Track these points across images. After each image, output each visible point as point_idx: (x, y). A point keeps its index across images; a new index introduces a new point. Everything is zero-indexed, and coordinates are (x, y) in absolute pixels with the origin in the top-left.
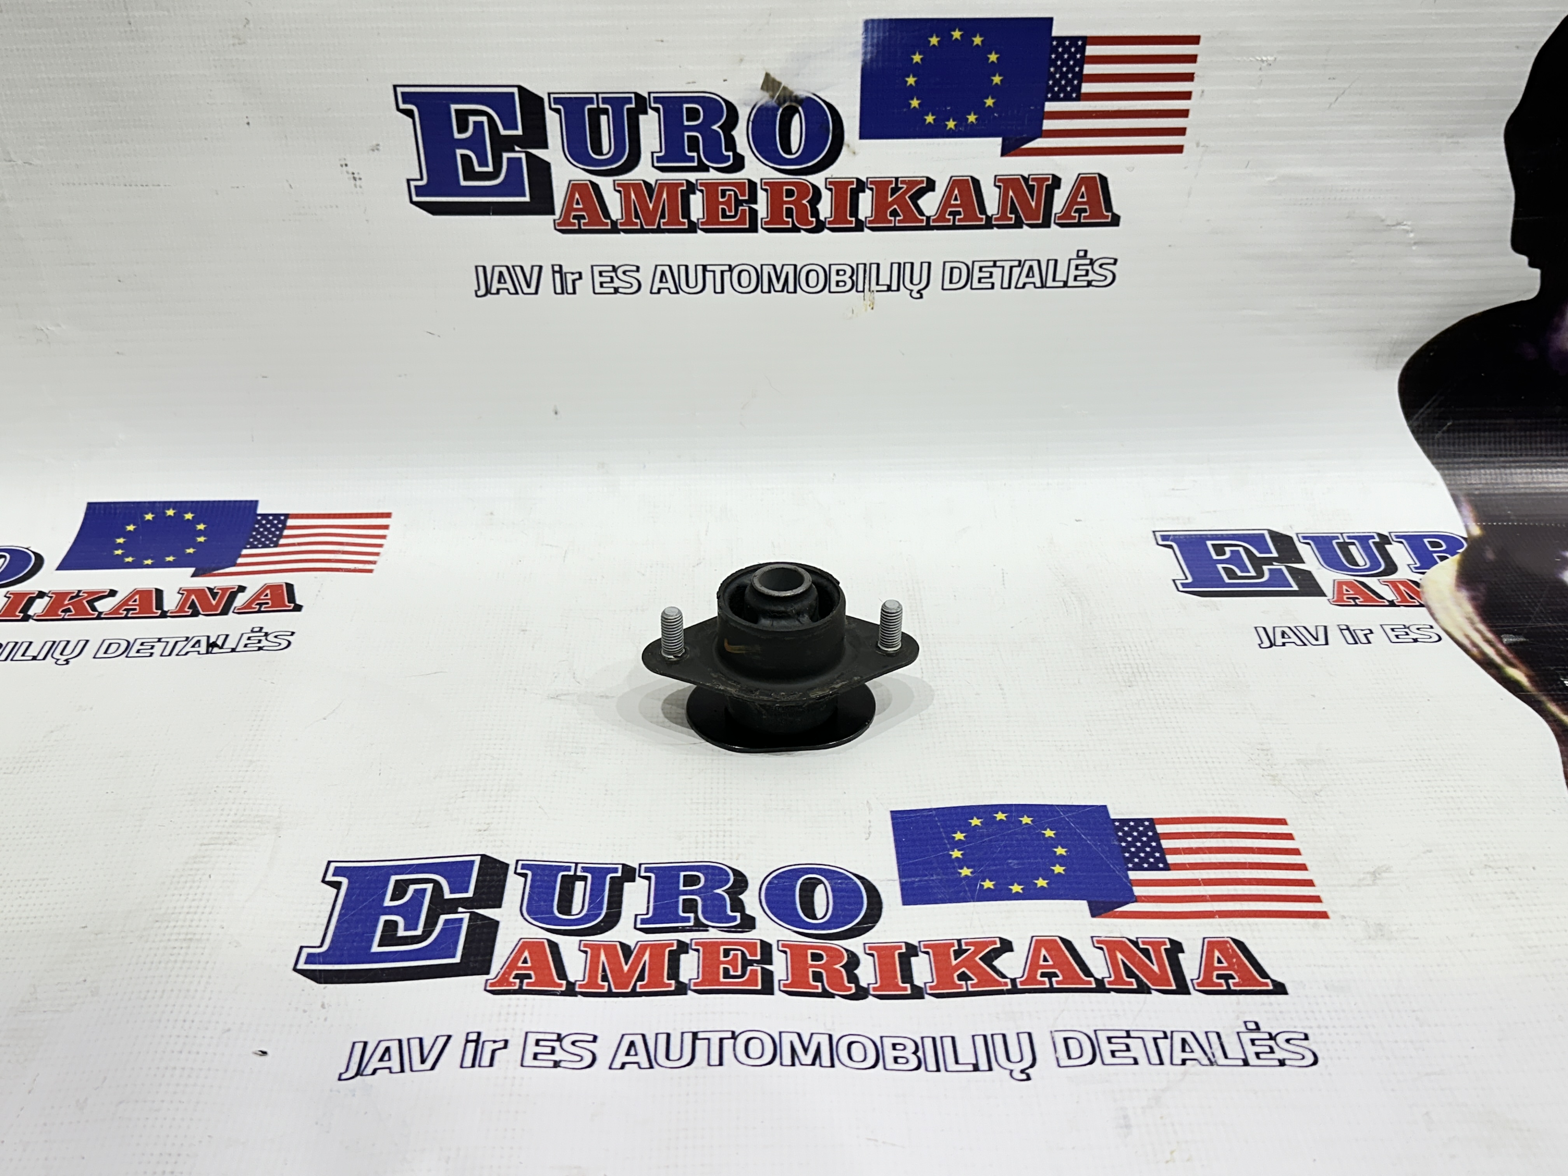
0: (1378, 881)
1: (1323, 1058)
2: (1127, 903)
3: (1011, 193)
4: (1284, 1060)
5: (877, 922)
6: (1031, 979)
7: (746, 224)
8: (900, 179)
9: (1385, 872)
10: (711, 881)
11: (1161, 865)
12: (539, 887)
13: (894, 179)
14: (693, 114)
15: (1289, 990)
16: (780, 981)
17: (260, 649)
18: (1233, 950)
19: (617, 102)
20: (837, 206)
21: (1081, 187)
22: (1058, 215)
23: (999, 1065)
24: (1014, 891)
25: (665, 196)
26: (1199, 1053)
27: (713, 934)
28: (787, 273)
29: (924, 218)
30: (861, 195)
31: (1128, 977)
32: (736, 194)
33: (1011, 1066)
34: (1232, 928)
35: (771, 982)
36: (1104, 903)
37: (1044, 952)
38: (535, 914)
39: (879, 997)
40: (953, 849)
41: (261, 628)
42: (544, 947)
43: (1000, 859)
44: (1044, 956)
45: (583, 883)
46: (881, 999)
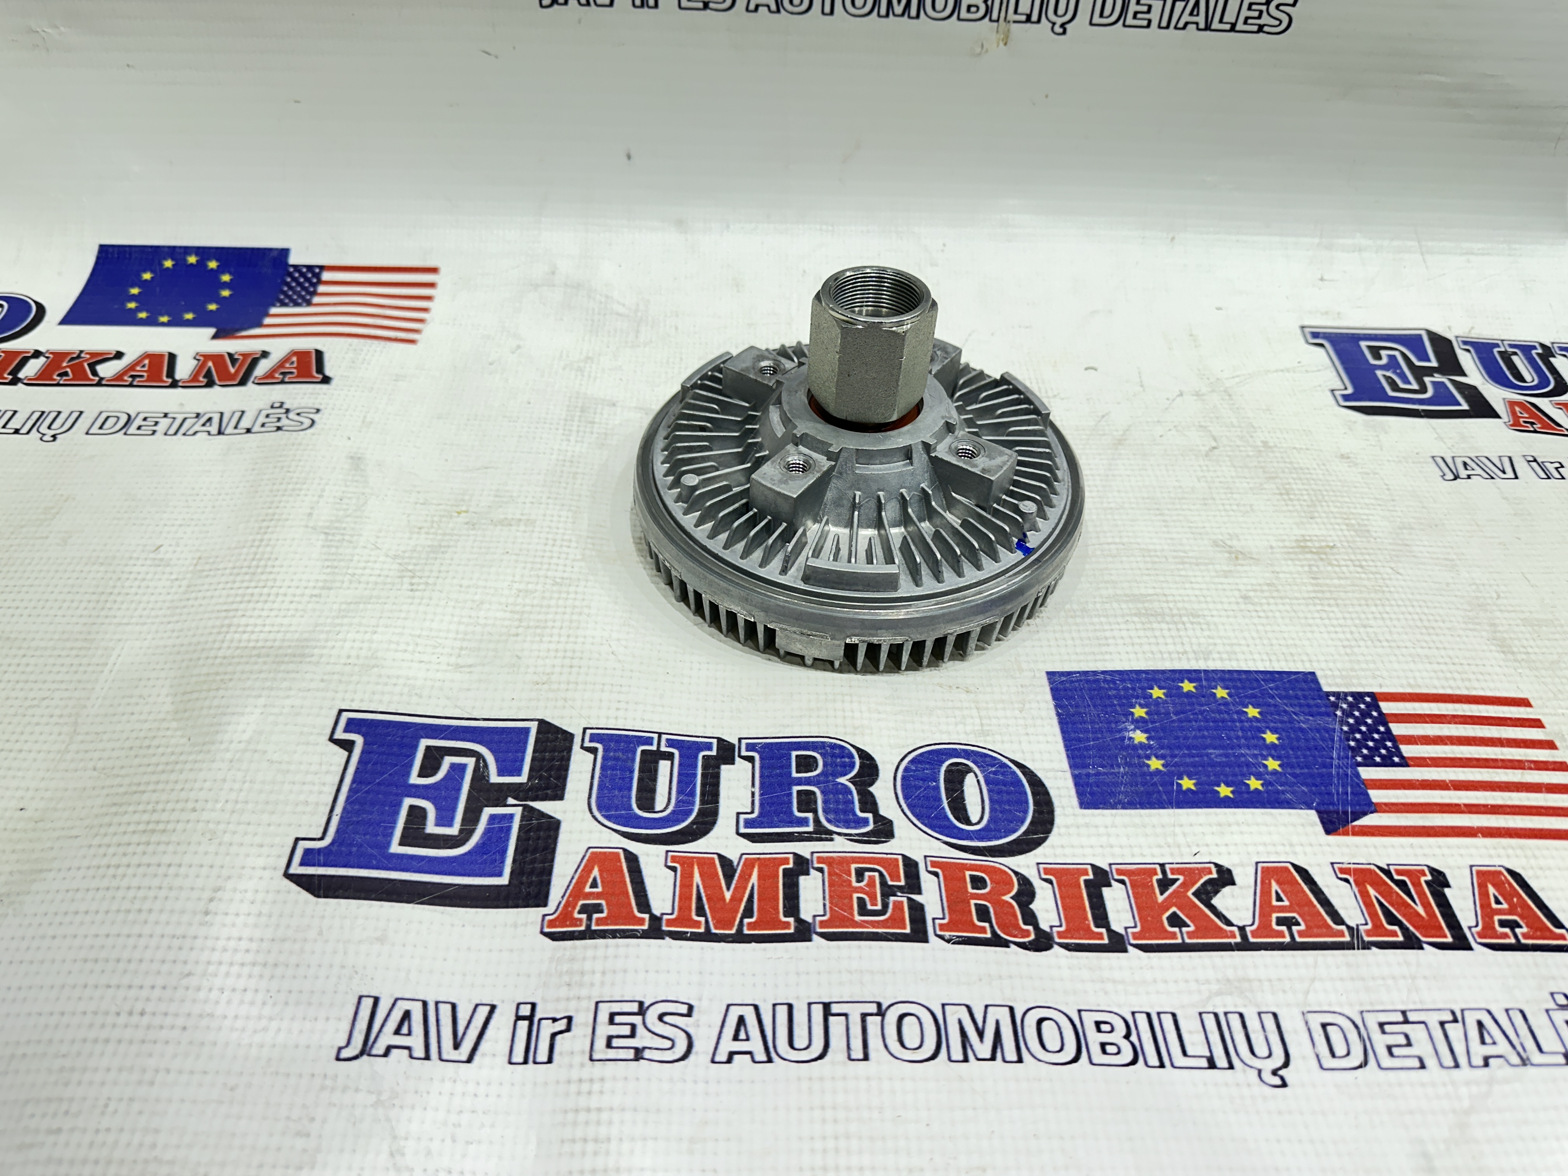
2: (1365, 814)
5: (1049, 829)
6: (1264, 928)
10: (831, 765)
11: (1396, 759)
12: (613, 768)
16: (934, 919)
17: (279, 429)
18: (1509, 884)
23: (1241, 1061)
24: (1222, 795)
26: (1503, 1048)
27: (842, 847)
31: (1390, 924)
33: (1257, 1063)
34: (1502, 852)
35: (923, 921)
36: (1338, 813)
37: (1275, 887)
38: (608, 810)
39: (1067, 947)
40: (1134, 730)
41: (282, 403)
42: (620, 861)
43: (1195, 747)
44: (1277, 893)
45: (668, 763)
46: (1069, 950)
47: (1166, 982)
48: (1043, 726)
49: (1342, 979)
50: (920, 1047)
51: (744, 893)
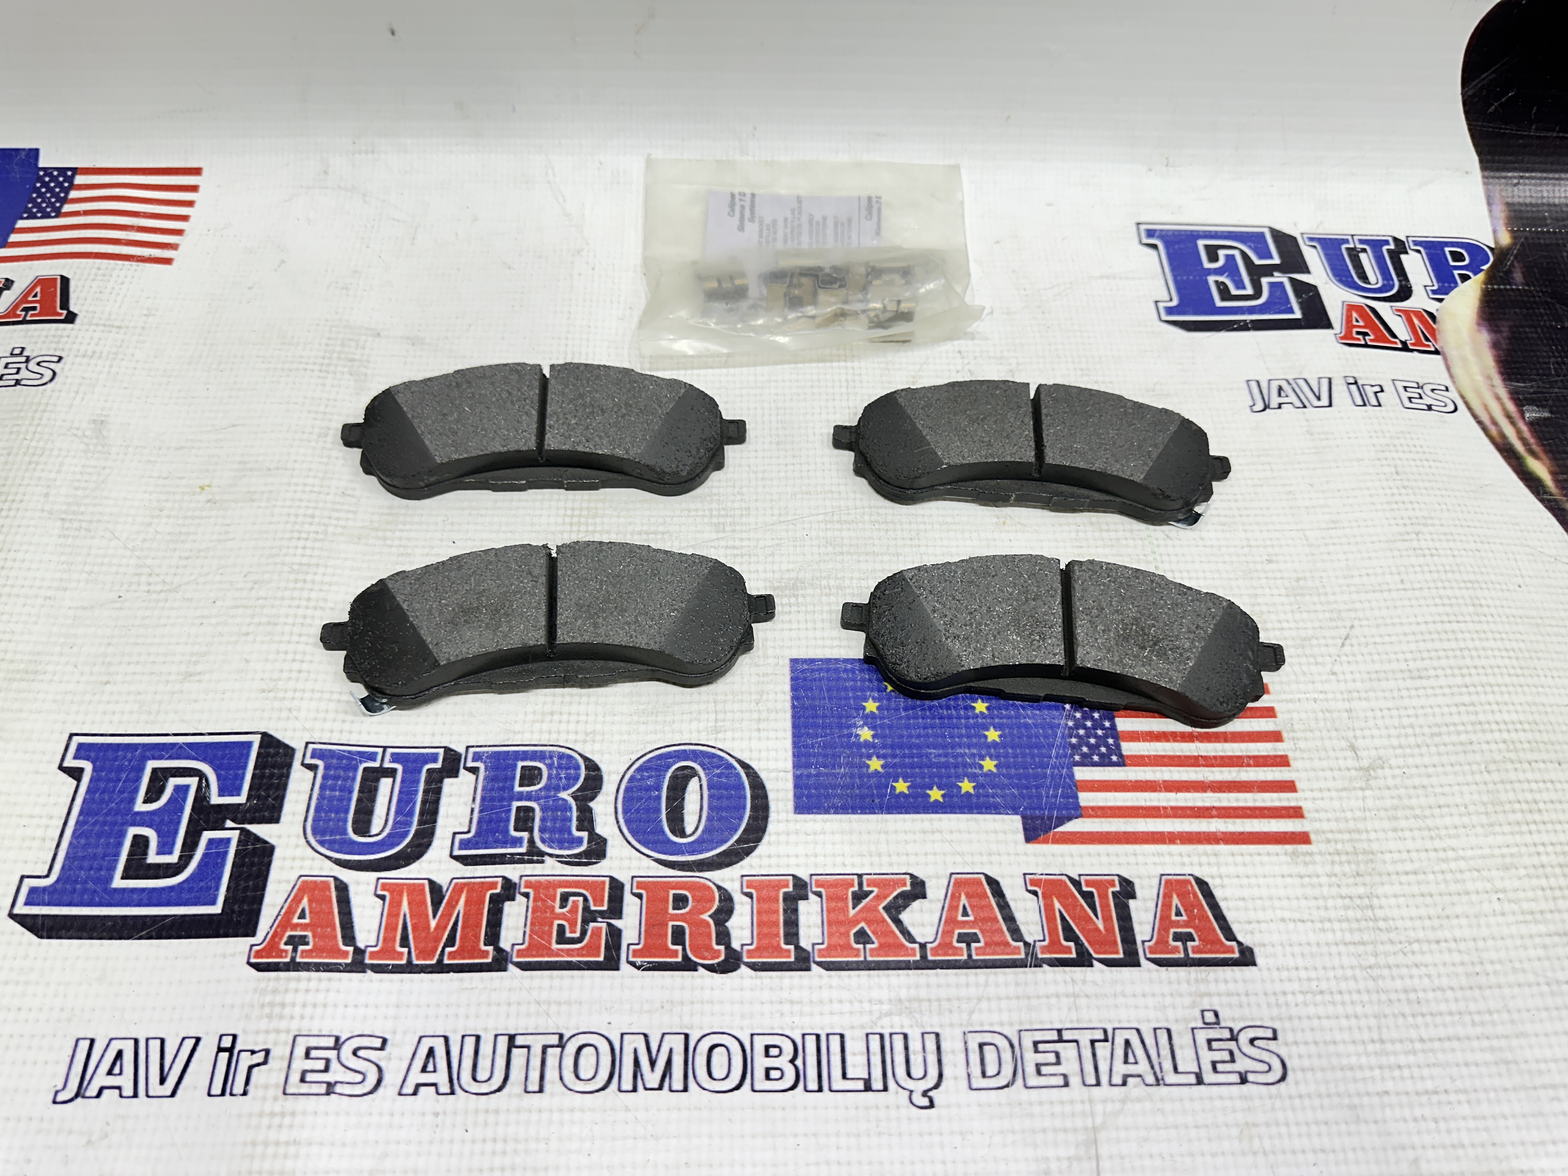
0: (1372, 783)
1: (1294, 1070)
2: (1070, 819)
4: (1246, 1072)
5: (759, 840)
9: (1383, 768)
11: (1114, 758)
12: (332, 786)
15: (1259, 960)
16: (629, 945)
17: (18, 382)
18: (1195, 895)
23: (897, 1083)
24: (933, 799)
26: (1143, 1067)
27: (551, 868)
31: (1066, 939)
33: (910, 1084)
34: (1195, 859)
35: (618, 948)
36: (1043, 819)
37: (964, 900)
38: (323, 834)
39: (754, 967)
40: (862, 726)
41: (23, 349)
42: (329, 889)
43: (919, 747)
44: (964, 907)
45: (390, 780)
46: (755, 970)
47: (841, 1002)
48: (776, 720)
49: (1008, 998)
50: (594, 1077)
51: (449, 920)
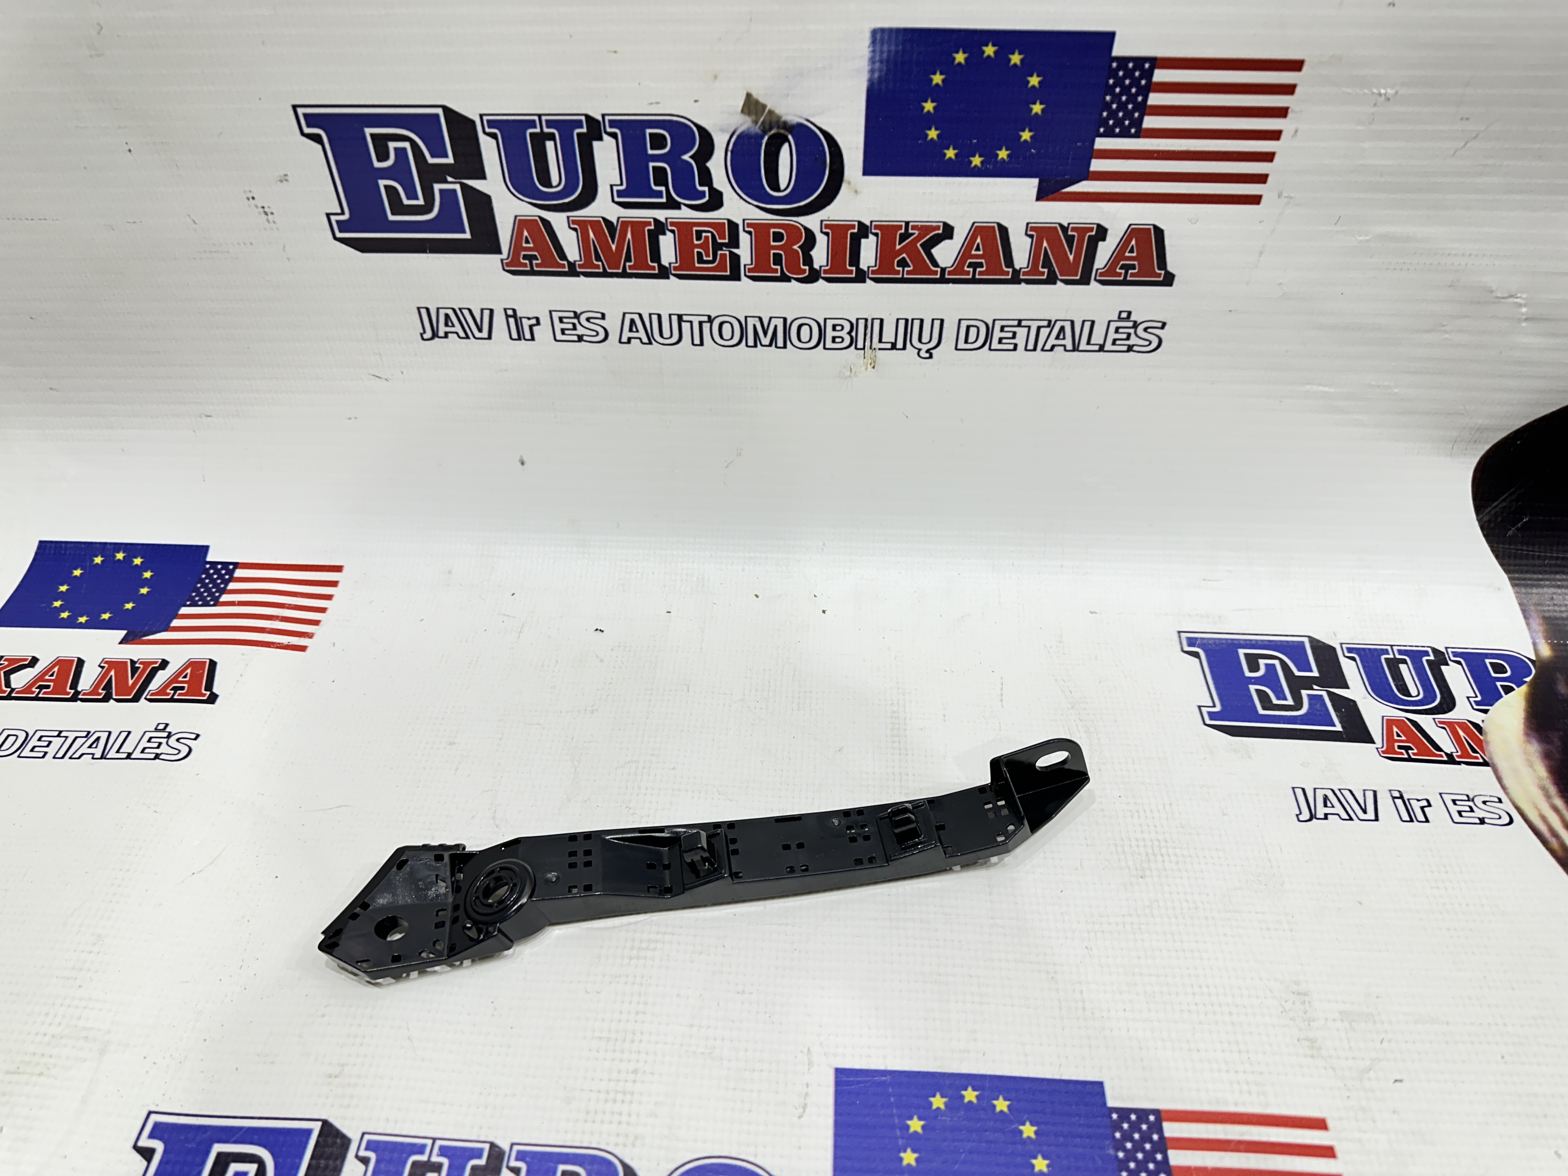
3: (1045, 244)
7: (726, 271)
8: (911, 224)
13: (903, 224)
14: (657, 141)
17: (157, 756)
19: (565, 126)
20: (835, 253)
21: (1131, 240)
22: (1099, 271)
25: (629, 236)
28: (776, 327)
29: (939, 270)
30: (863, 241)
32: (713, 236)
40: (906, 1149)
41: (166, 726)
